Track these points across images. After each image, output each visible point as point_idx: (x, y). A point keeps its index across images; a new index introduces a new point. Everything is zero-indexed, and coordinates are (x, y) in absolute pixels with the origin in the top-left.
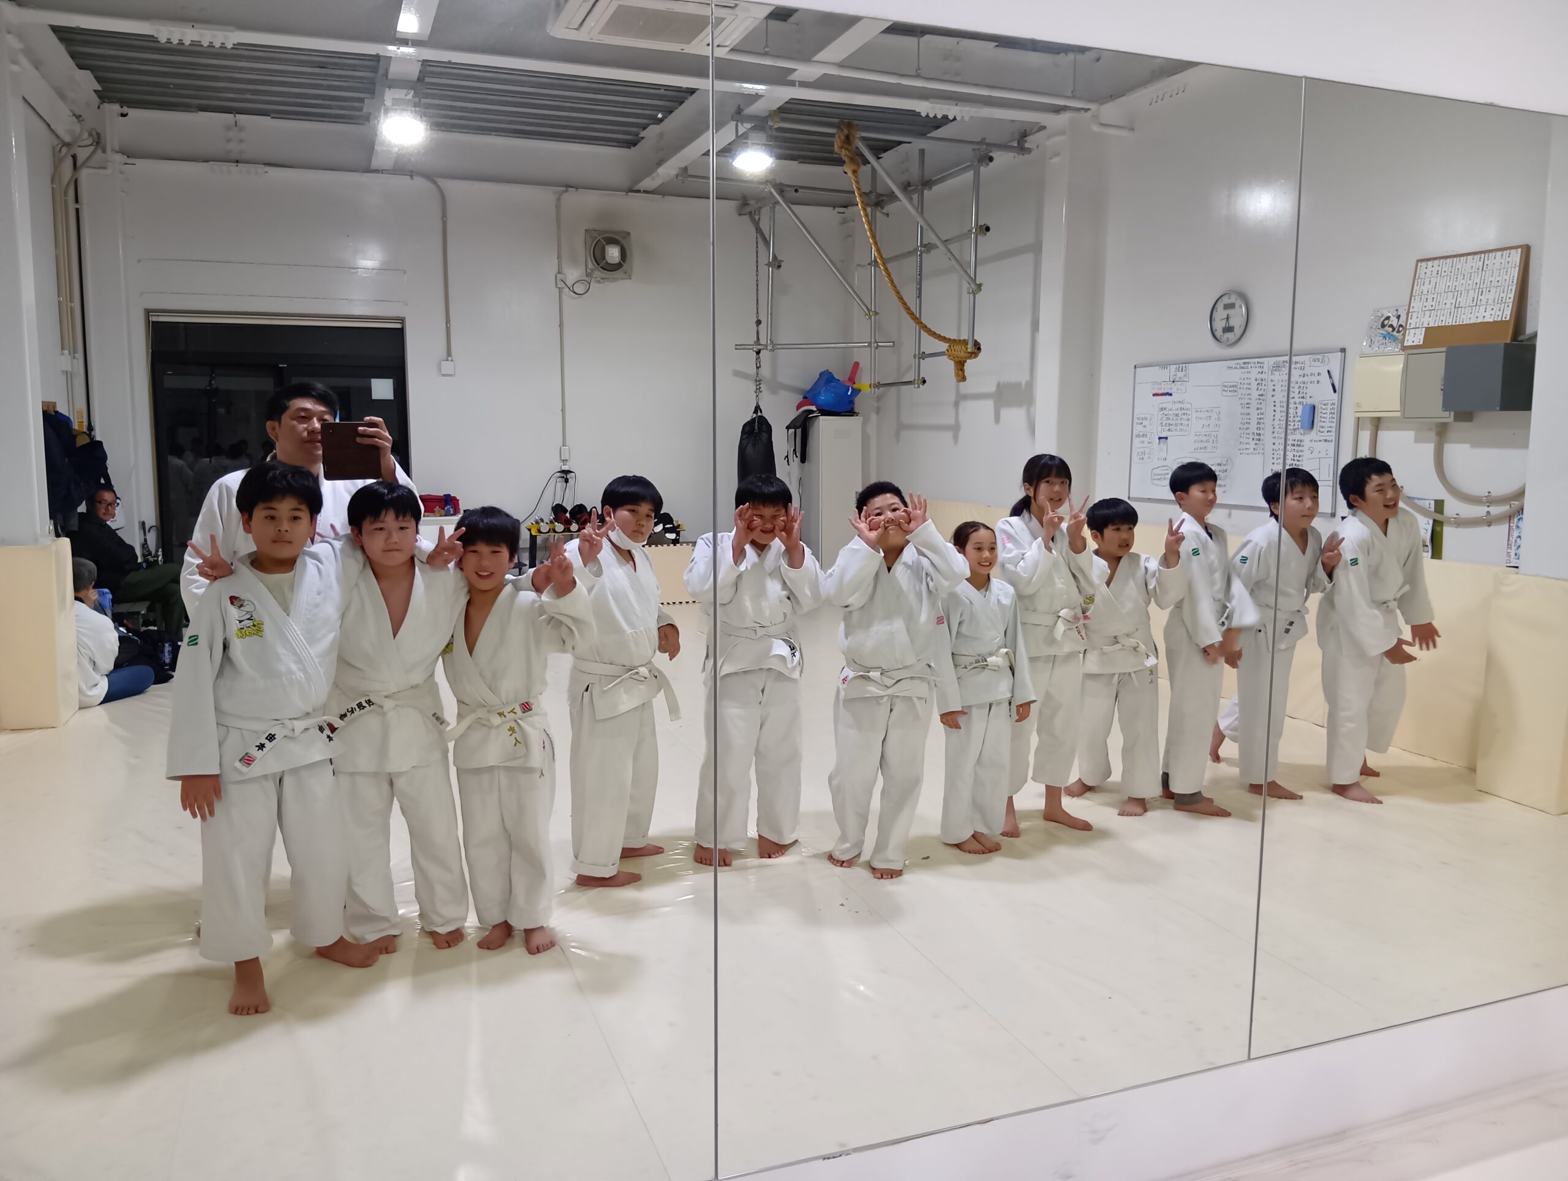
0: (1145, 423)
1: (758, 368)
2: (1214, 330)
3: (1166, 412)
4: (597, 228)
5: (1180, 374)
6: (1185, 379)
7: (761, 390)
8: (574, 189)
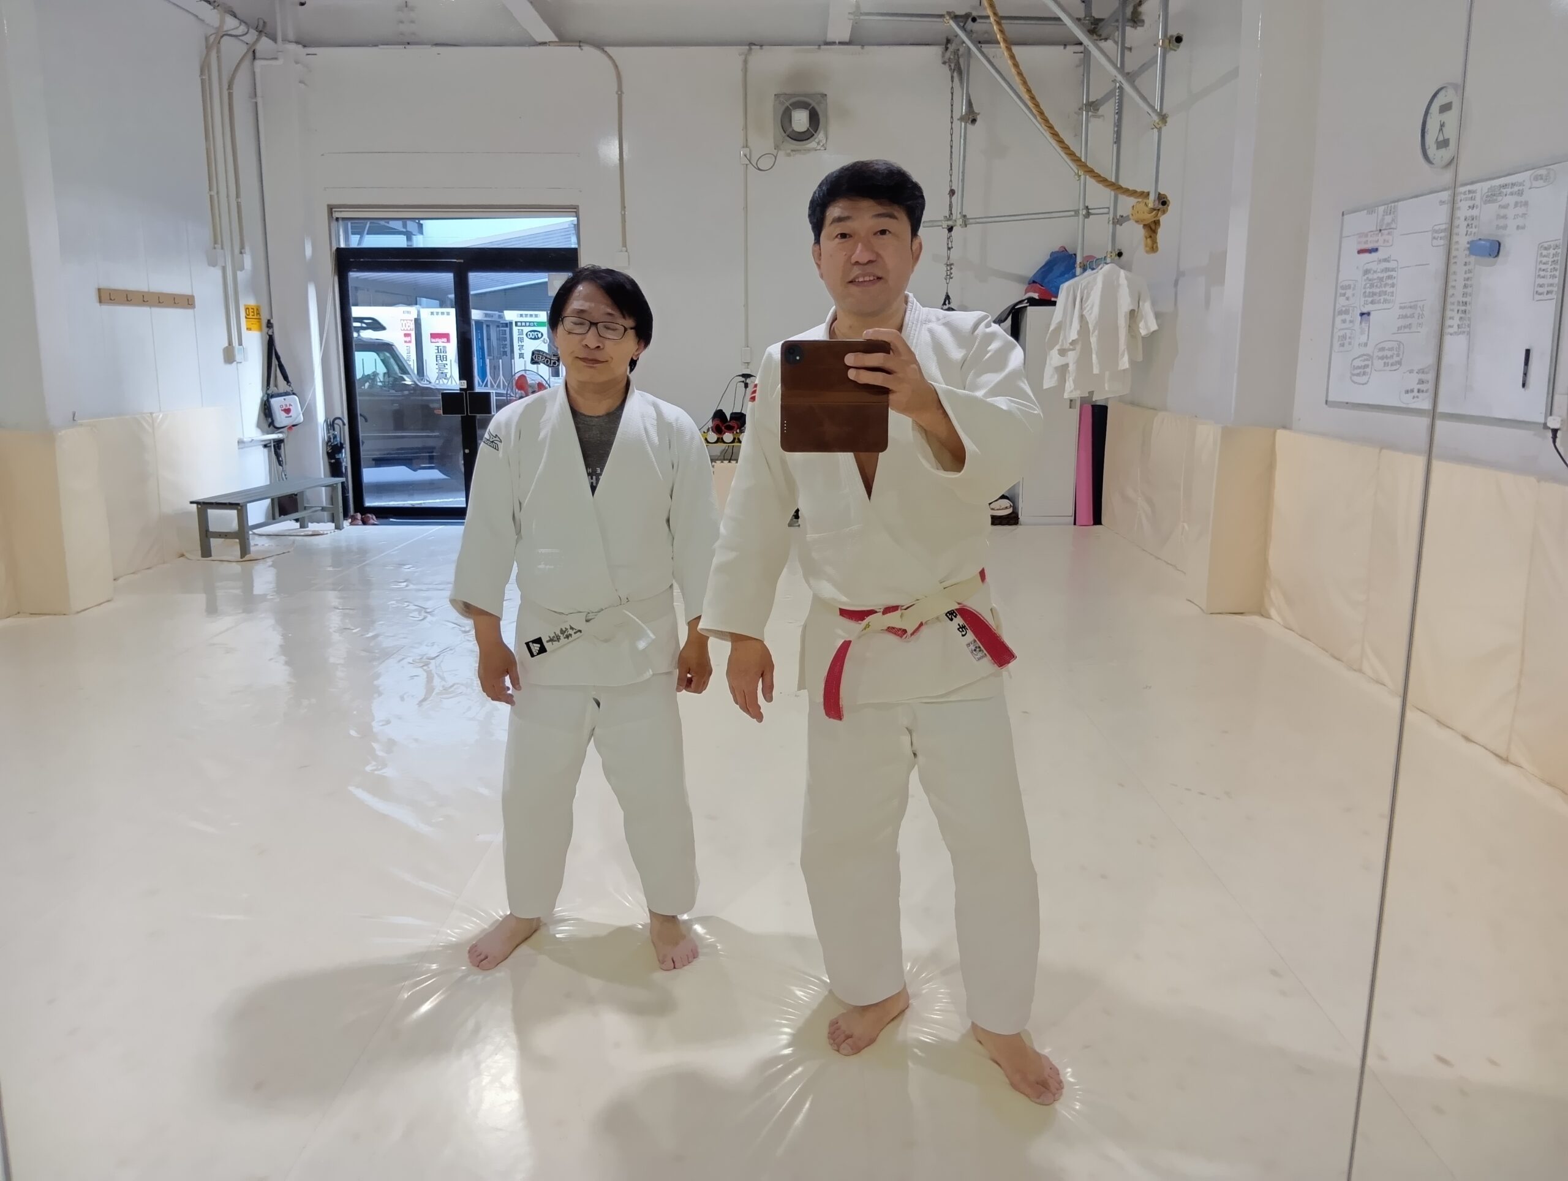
0: (1349, 293)
1: (949, 249)
2: (1427, 147)
3: (1370, 276)
4: (787, 93)
5: (1388, 219)
6: (1393, 226)
7: (952, 276)
8: (759, 47)
